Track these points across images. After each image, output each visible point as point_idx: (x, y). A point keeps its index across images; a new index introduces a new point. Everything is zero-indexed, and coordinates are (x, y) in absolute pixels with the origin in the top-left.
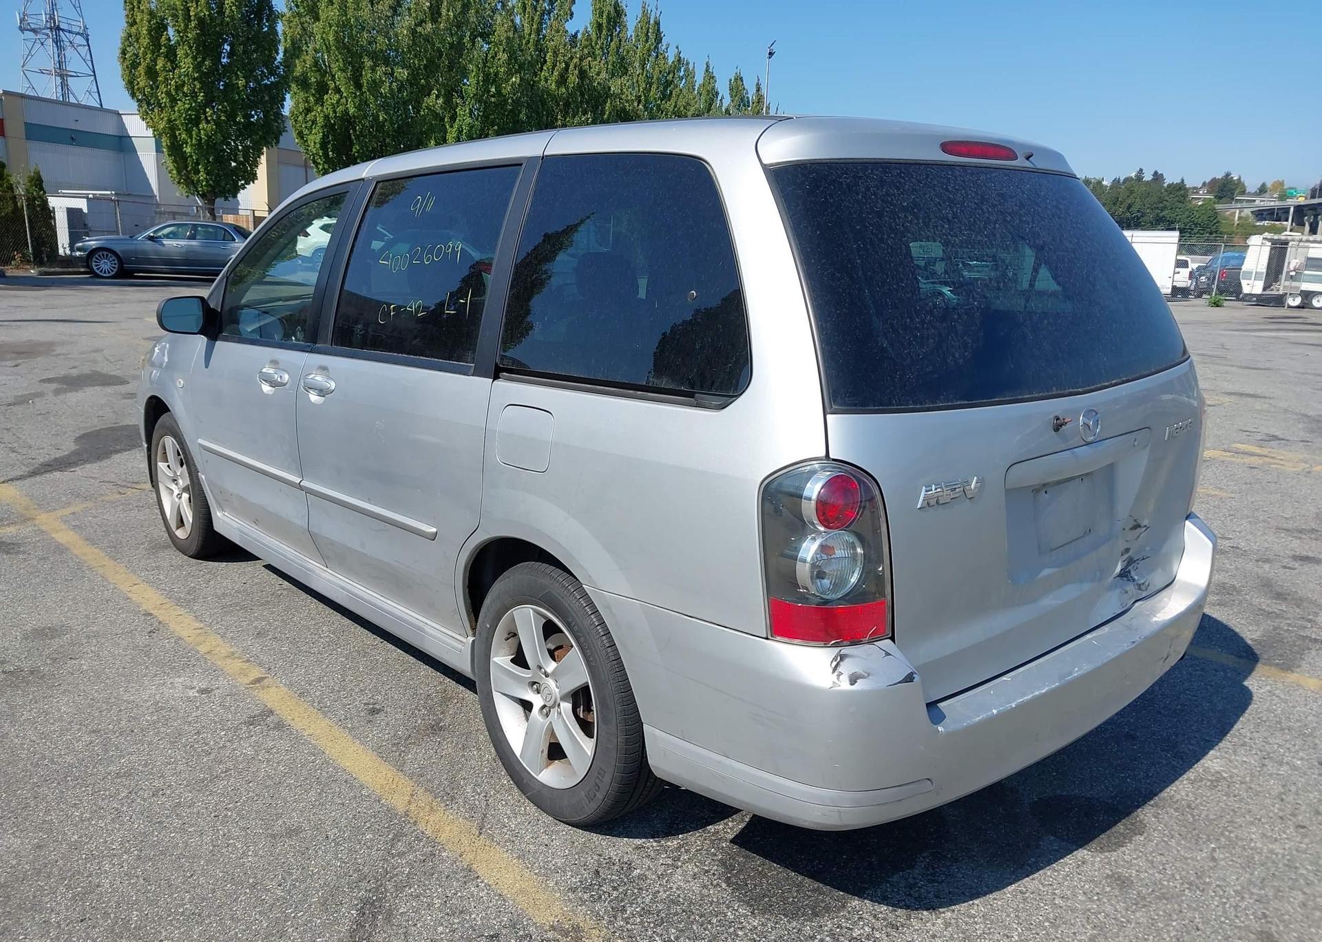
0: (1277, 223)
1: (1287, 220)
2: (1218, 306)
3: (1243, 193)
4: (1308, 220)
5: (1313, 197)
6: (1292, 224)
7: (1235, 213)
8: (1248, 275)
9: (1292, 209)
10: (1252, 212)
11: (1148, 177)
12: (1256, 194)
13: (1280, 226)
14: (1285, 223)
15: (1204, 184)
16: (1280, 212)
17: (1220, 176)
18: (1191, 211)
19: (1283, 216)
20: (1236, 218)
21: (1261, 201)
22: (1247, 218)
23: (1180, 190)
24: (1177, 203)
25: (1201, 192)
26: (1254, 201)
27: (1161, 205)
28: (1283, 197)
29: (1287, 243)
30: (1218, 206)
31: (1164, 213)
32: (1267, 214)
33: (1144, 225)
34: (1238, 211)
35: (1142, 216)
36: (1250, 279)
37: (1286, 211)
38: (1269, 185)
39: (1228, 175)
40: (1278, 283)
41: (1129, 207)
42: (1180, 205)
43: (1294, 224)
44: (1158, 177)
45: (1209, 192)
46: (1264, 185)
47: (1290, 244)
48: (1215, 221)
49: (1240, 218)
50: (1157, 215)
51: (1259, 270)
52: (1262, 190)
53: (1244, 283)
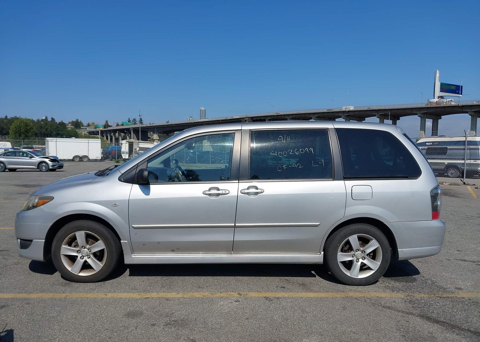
0: (96, 136)
1: (99, 135)
2: (118, 163)
3: (83, 126)
4: (105, 135)
5: (105, 128)
6: (100, 136)
7: (82, 132)
8: (124, 153)
9: (100, 132)
10: (87, 132)
11: (49, 119)
12: (86, 126)
13: (97, 137)
14: (98, 136)
15: (69, 123)
16: (96, 132)
17: (74, 120)
18: (69, 131)
19: (97, 134)
20: (83, 134)
21: (89, 129)
22: (86, 134)
23: (62, 124)
24: (63, 129)
25: (69, 125)
26: (87, 129)
27: (58, 129)
28: (96, 127)
29: (133, 143)
30: (77, 130)
31: (59, 132)
32: (93, 133)
33: (53, 136)
34: (83, 132)
35: (51, 133)
36: (124, 154)
37: (98, 132)
38: (90, 124)
39: (77, 120)
40: (132, 155)
41: (47, 129)
42: (64, 129)
43: (101, 136)
44: (53, 119)
45: (72, 125)
46: (89, 124)
47: (134, 143)
48: (77, 135)
49: (84, 134)
50: (57, 132)
51: (126, 151)
52: (89, 125)
53: (123, 155)
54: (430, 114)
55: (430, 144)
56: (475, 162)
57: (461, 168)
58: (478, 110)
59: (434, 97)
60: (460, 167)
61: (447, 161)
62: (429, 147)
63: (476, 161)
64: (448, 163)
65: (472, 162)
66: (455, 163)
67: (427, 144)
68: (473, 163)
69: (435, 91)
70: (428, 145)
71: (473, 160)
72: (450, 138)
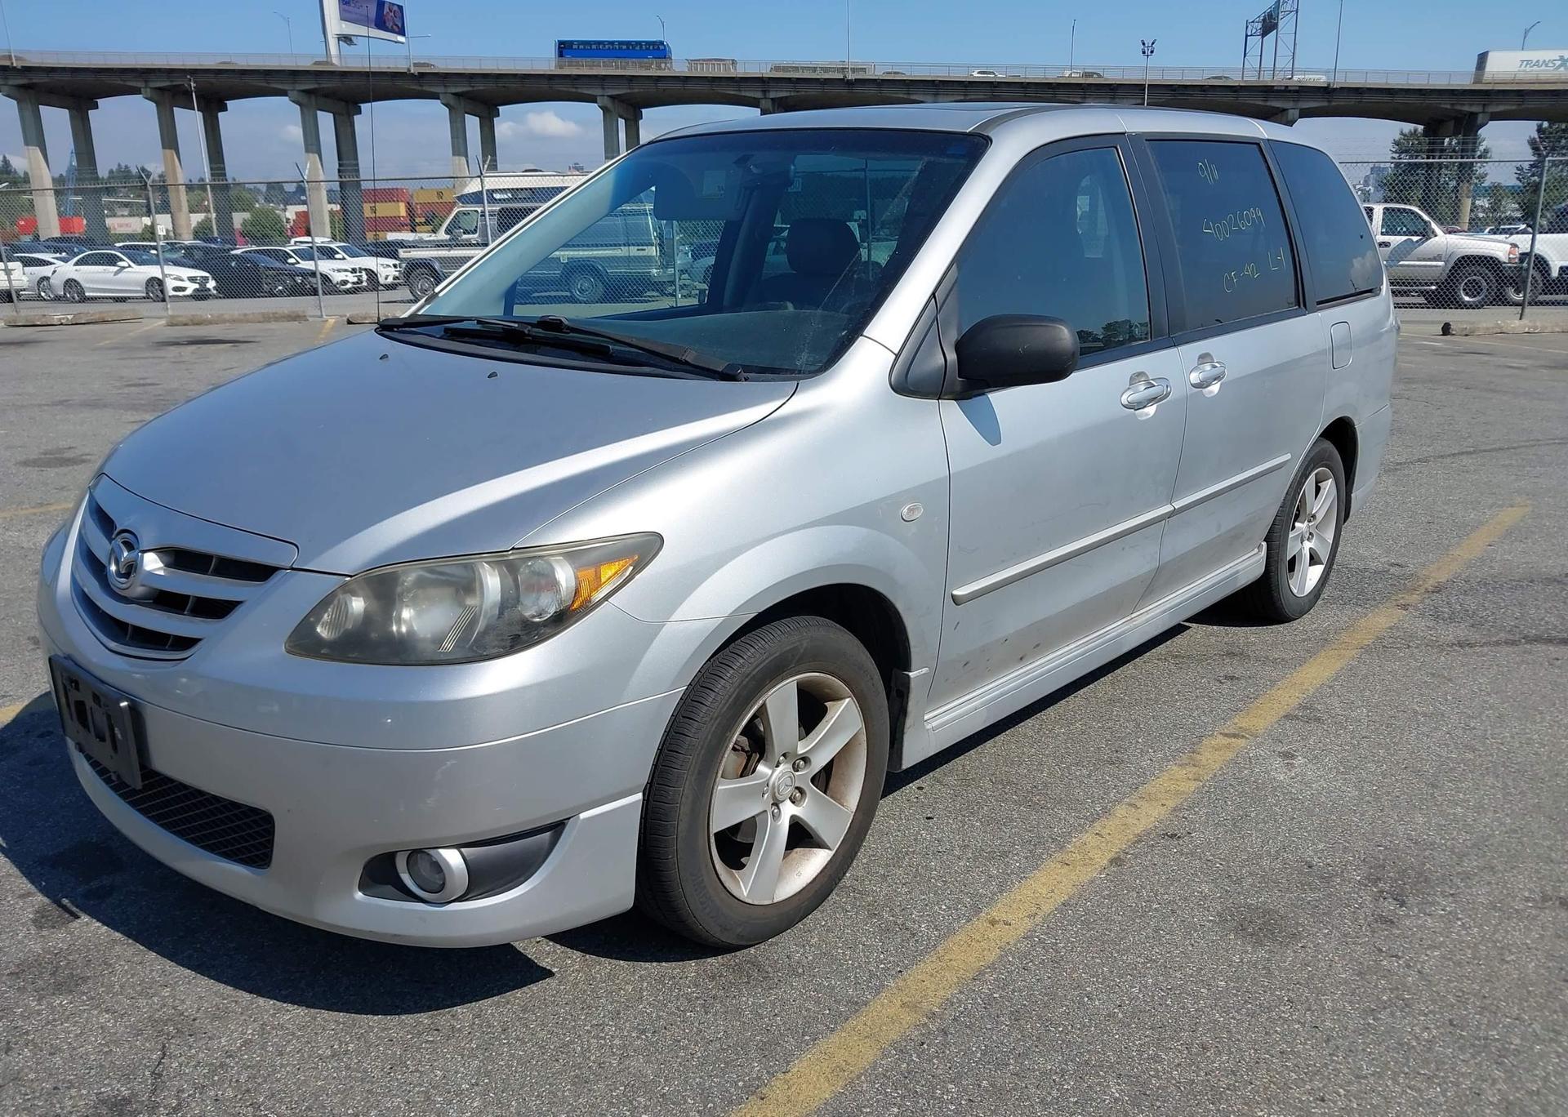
54: (326, 96)
55: (506, 197)
56: (641, 253)
57: (605, 270)
58: (464, 89)
59: (325, 37)
60: (603, 267)
61: (567, 253)
62: (504, 205)
63: (644, 250)
64: (568, 258)
65: (633, 251)
66: (588, 259)
67: (497, 196)
68: (636, 255)
69: (326, 17)
70: (500, 200)
71: (637, 248)
72: (562, 178)
